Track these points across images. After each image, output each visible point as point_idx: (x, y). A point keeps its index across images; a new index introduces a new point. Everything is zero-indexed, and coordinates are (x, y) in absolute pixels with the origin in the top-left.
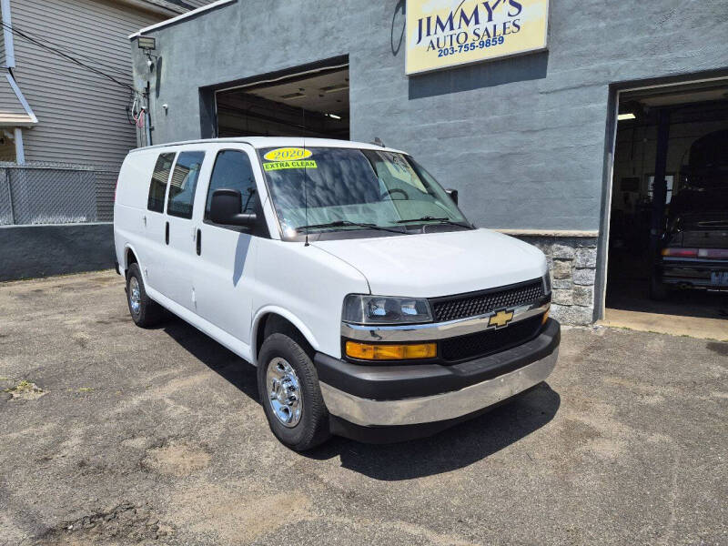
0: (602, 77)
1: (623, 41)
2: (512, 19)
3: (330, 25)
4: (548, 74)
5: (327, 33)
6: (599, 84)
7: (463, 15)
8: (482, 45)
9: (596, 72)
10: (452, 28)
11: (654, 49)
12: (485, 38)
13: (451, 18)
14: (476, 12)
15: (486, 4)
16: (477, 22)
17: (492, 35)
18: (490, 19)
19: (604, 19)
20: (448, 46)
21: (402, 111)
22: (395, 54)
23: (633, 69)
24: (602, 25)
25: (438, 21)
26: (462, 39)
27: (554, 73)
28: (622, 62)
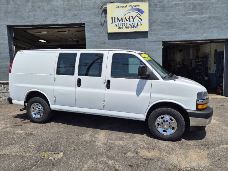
0: (161, 40)
1: (165, 32)
2: (140, 22)
3: (76, 13)
4: (148, 37)
5: (75, 15)
6: (160, 41)
7: (125, 18)
8: (131, 27)
9: (160, 38)
10: (122, 21)
11: (171, 35)
12: (132, 26)
13: (122, 19)
14: (129, 18)
15: (132, 17)
16: (130, 21)
17: (134, 25)
18: (133, 21)
19: (160, 26)
20: (121, 26)
21: (105, 43)
22: (102, 26)
23: (167, 39)
24: (160, 27)
25: (118, 19)
26: (125, 25)
27: (150, 37)
28: (165, 37)
